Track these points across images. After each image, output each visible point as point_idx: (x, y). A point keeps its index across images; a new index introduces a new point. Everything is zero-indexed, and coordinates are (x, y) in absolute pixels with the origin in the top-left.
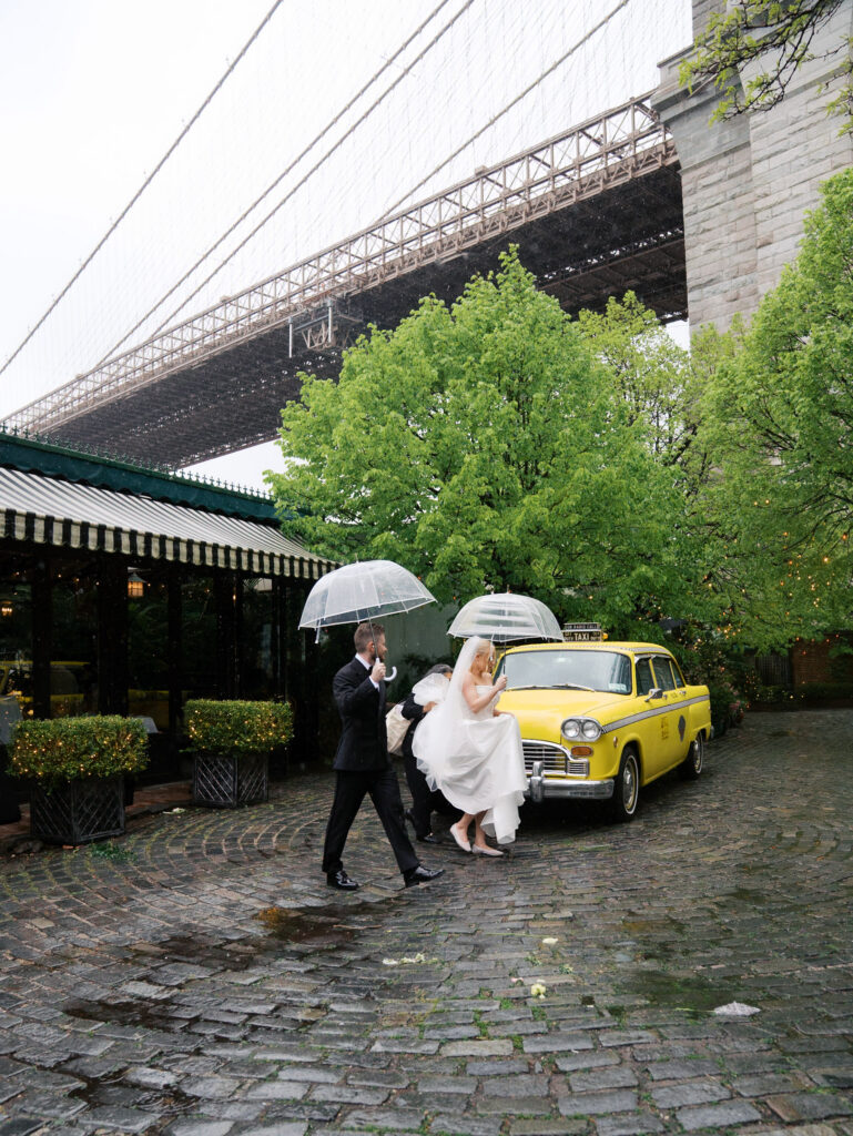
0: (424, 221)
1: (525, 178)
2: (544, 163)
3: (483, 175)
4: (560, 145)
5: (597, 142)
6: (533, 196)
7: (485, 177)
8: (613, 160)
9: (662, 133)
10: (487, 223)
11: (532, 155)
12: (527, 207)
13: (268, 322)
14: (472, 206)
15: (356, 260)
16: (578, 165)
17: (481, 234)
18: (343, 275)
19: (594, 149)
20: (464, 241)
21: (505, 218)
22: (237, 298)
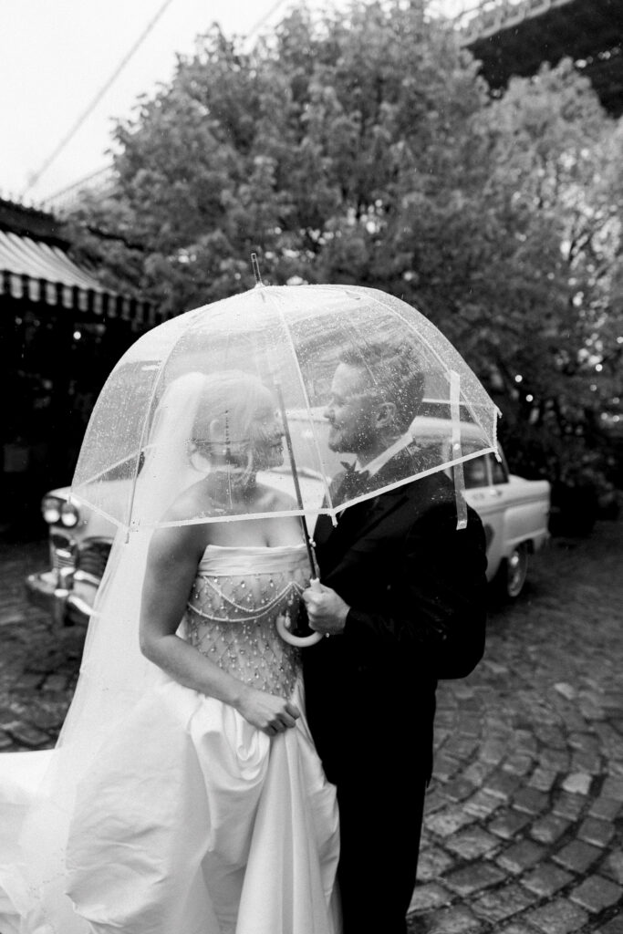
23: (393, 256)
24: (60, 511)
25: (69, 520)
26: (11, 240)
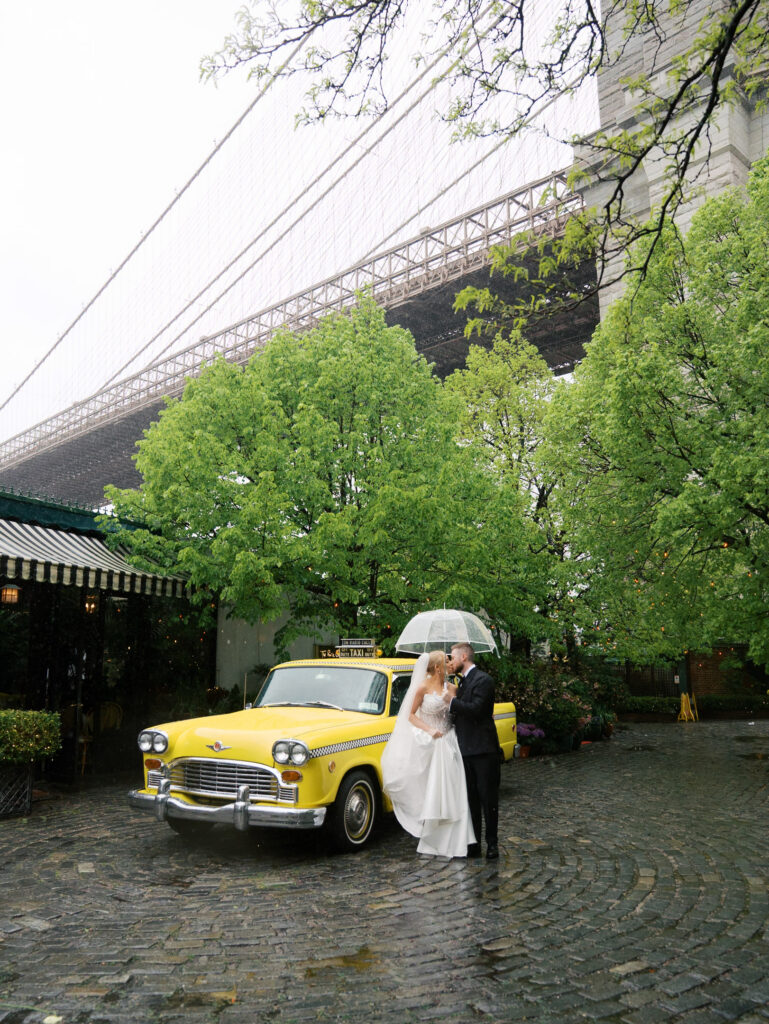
0: (376, 272)
1: (463, 238)
2: (479, 224)
3: (427, 235)
4: (493, 210)
5: (526, 207)
6: (470, 252)
7: (429, 236)
8: (539, 222)
9: (580, 200)
10: (431, 275)
11: (469, 218)
12: (464, 261)
13: (240, 359)
14: (418, 260)
15: (318, 306)
16: (509, 227)
17: (425, 284)
18: (306, 318)
19: (522, 213)
20: (410, 290)
21: (446, 271)
22: (215, 337)
23: (374, 532)
24: (152, 742)
25: (159, 747)
26: (48, 533)
